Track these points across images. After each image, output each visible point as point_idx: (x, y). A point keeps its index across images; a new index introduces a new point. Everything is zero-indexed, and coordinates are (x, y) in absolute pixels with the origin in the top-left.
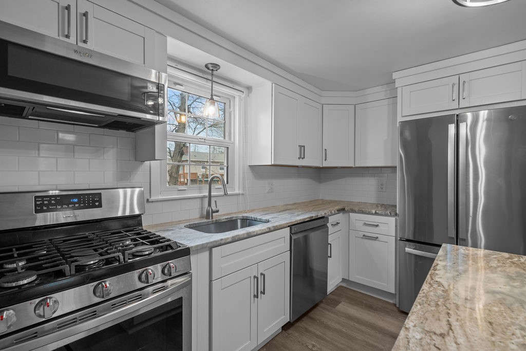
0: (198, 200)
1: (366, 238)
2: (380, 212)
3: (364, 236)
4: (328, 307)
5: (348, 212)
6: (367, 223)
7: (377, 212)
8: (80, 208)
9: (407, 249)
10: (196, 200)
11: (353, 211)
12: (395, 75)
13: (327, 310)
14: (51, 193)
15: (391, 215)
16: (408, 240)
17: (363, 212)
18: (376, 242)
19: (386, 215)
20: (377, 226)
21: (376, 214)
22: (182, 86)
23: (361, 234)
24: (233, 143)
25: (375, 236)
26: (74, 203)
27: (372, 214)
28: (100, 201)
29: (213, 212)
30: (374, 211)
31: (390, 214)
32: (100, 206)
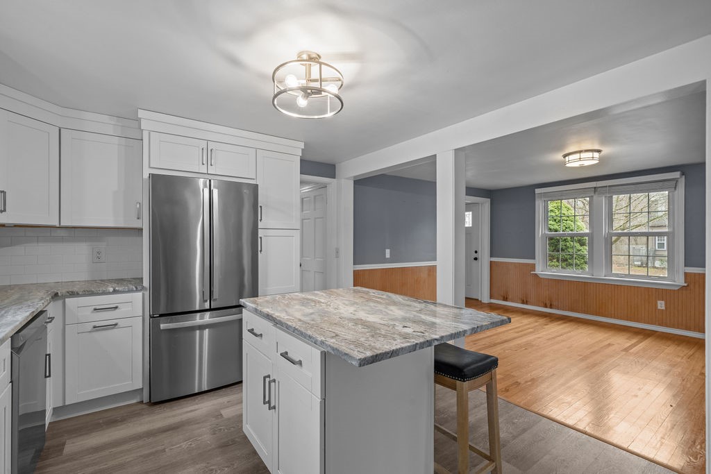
1: (97, 331)
2: (121, 289)
3: (95, 327)
4: (48, 462)
5: (64, 297)
6: (98, 307)
7: (117, 288)
9: (162, 326)
11: (73, 294)
13: (50, 465)
15: (137, 290)
16: (161, 315)
17: (92, 294)
18: (115, 330)
19: (130, 291)
20: (116, 308)
21: (115, 292)
23: (89, 327)
25: (113, 322)
27: (109, 293)
30: (111, 290)
31: (136, 288)
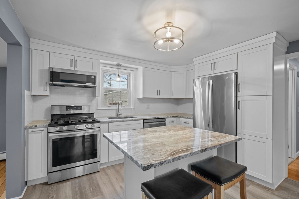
0: (115, 110)
2: (189, 117)
5: (179, 117)
6: (185, 122)
8: (76, 110)
10: (114, 110)
12: (194, 60)
14: (72, 106)
17: (183, 117)
19: (191, 119)
20: (188, 123)
22: (110, 71)
24: (131, 90)
26: (75, 108)
27: (186, 118)
28: (82, 108)
29: (119, 114)
32: (82, 110)
